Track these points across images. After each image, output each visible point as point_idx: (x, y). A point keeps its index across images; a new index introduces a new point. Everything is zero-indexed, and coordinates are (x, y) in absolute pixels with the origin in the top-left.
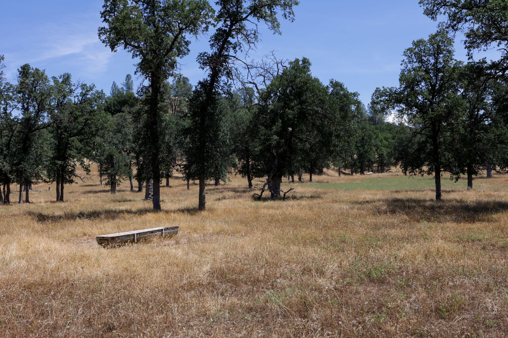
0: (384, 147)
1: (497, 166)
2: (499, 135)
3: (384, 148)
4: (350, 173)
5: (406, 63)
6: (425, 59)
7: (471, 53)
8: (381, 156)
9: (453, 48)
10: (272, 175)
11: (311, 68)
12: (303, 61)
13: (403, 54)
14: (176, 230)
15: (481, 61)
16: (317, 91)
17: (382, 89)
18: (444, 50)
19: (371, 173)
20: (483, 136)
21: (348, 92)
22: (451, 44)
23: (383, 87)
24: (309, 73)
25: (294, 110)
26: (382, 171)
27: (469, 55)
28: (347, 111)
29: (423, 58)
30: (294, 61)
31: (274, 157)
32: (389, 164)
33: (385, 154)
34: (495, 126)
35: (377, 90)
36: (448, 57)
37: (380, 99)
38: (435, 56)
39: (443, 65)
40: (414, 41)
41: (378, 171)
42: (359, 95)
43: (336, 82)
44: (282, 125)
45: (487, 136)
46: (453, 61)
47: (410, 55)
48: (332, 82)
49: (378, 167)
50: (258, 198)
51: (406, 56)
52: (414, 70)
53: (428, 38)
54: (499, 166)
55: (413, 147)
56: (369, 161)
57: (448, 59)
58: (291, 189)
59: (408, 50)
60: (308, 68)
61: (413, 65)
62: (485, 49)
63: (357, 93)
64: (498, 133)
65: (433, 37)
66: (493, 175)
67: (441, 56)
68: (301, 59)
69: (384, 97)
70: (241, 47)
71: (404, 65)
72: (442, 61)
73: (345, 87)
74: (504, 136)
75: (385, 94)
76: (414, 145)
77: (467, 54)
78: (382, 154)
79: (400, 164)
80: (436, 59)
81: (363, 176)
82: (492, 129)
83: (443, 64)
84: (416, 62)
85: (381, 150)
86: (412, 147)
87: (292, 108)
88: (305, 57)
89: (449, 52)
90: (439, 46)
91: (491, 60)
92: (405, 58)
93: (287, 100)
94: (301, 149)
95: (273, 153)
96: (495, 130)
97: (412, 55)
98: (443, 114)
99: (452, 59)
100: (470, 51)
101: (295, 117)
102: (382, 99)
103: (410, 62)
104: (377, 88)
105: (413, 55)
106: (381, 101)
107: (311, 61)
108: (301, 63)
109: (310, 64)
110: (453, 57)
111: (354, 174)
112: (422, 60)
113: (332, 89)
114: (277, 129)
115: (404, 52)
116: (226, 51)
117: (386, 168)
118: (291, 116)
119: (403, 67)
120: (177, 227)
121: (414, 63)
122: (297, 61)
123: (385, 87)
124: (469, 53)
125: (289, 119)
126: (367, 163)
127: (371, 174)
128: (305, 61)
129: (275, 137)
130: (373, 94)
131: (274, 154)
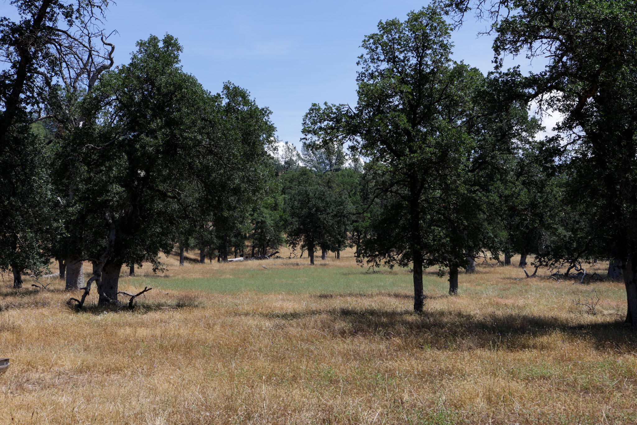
0: (267, 208)
1: (501, 253)
2: (509, 196)
3: (266, 211)
4: (199, 259)
5: (365, 61)
6: (401, 56)
7: (500, 57)
8: (261, 225)
9: (450, 41)
10: (104, 261)
11: (182, 56)
12: (165, 42)
13: (361, 44)
14: (5, 366)
15: (512, 71)
16: (201, 104)
17: (323, 107)
18: (434, 43)
19: (241, 258)
20: (480, 198)
21: (257, 108)
22: (447, 33)
23: (326, 104)
24: (177, 66)
25: (156, 138)
26: (263, 255)
27: (496, 62)
28: (254, 143)
29: (397, 53)
30: (146, 40)
31: (108, 224)
32: (276, 242)
33: (269, 222)
34: (501, 180)
35: (314, 108)
36: (442, 55)
37: (319, 124)
38: (418, 53)
39: (433, 70)
40: (381, 23)
41: (253, 256)
42: (271, 113)
43: (235, 87)
44: (130, 164)
45: (487, 197)
46: (451, 63)
47: (373, 47)
48: (226, 88)
49: (254, 247)
50: (79, 307)
51: (367, 48)
52: (381, 74)
53: (406, 18)
54: (503, 251)
55: (329, 211)
56: (238, 234)
57: (441, 58)
58: (145, 291)
59: (372, 37)
60: (176, 57)
61: (379, 66)
62: (530, 55)
63: (267, 108)
64: (507, 192)
65: (415, 18)
66: (477, 269)
67: (429, 52)
68: (161, 37)
69: (326, 123)
70: (80, 14)
71: (362, 66)
72: (430, 63)
73: (251, 98)
74: (516, 198)
75: (328, 116)
76: (329, 207)
77: (494, 60)
78: (263, 222)
79: (302, 243)
80: (421, 57)
81: (224, 266)
82: (496, 185)
83: (432, 68)
84: (384, 60)
85: (261, 213)
86: (325, 210)
87: (152, 133)
88: (170, 34)
89: (444, 47)
90: (425, 36)
91: (530, 72)
92: (365, 51)
93: (139, 117)
94: (160, 213)
95: (105, 219)
96: (502, 187)
97: (377, 48)
98: (434, 158)
99: (448, 60)
100: (499, 54)
101: (158, 152)
102: (323, 126)
103: (373, 61)
104: (314, 105)
105: (380, 48)
106: (321, 128)
107: (181, 43)
108: (161, 45)
109: (179, 49)
110: (450, 56)
111: (207, 261)
112: (395, 57)
113: (227, 101)
114: (119, 172)
115: (364, 41)
116: (50, 20)
117: (270, 251)
118: (151, 149)
119: (360, 69)
120: (7, 360)
121: (379, 63)
122: (153, 40)
123: (329, 104)
124: (497, 58)
125: (145, 154)
126: (233, 239)
127: (240, 261)
128: (169, 41)
129: (117, 188)
130: (307, 116)
131: (107, 221)
